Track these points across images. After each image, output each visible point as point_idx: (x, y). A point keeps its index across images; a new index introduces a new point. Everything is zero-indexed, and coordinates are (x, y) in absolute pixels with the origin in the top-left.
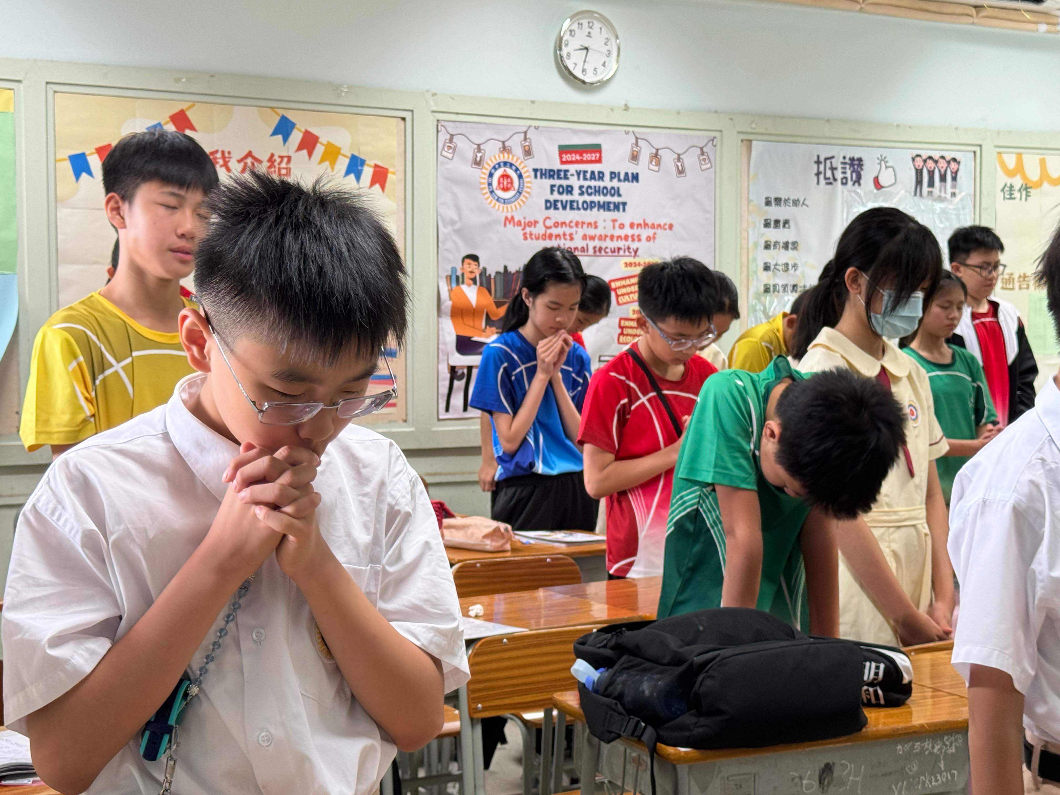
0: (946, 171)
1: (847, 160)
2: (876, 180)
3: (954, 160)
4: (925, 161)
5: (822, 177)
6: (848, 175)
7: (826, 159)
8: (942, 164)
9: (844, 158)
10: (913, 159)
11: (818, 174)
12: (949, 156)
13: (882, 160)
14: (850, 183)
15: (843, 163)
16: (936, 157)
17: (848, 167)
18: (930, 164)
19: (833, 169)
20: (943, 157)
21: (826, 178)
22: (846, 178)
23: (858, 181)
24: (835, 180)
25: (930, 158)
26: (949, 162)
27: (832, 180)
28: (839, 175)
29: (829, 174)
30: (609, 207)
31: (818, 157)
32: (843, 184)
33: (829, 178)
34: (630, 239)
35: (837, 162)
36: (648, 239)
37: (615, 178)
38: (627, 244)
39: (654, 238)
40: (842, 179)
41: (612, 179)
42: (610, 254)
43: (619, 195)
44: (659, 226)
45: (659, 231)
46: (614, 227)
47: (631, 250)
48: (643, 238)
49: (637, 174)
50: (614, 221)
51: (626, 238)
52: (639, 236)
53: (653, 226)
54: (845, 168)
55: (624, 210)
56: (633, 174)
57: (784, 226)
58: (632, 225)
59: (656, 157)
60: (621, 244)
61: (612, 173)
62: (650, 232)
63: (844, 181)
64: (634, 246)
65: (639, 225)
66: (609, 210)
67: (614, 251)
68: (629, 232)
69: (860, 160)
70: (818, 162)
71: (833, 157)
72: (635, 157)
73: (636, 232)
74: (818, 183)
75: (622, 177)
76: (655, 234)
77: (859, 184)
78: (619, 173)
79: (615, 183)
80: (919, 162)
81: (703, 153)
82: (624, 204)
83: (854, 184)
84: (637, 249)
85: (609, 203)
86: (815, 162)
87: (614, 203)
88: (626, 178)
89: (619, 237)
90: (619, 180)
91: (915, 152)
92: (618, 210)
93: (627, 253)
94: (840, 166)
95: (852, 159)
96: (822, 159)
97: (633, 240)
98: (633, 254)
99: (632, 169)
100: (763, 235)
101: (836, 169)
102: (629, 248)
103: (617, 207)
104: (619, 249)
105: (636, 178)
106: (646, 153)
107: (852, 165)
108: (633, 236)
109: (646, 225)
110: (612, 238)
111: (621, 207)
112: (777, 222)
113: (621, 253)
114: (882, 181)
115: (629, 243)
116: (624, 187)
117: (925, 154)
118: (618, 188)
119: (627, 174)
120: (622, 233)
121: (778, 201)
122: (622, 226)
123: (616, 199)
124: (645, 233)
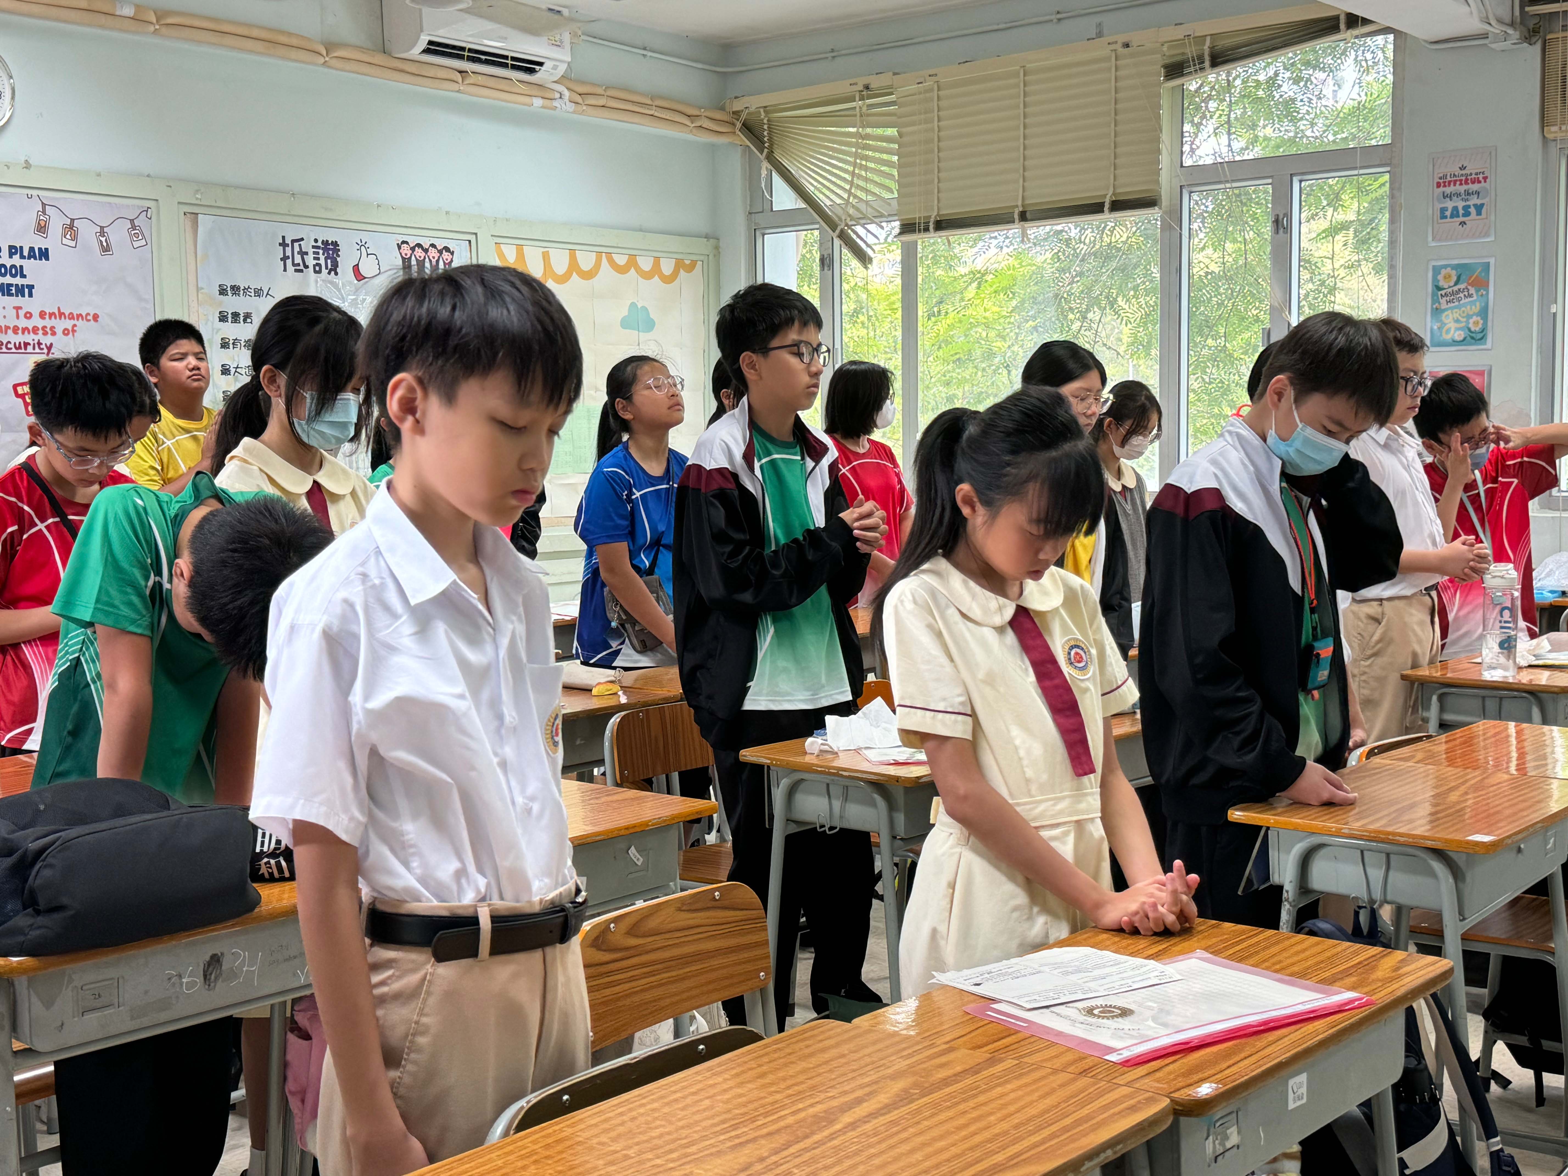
0: (438, 261)
1: (319, 244)
2: (356, 268)
3: (447, 249)
4: (413, 249)
5: (289, 262)
6: (322, 261)
7: (293, 241)
8: (433, 253)
9: (316, 241)
10: (399, 247)
11: (284, 259)
12: (440, 245)
13: (362, 245)
14: (325, 271)
15: (313, 247)
16: (426, 244)
17: (321, 252)
18: (419, 253)
19: (303, 254)
20: (433, 245)
21: (294, 264)
22: (319, 265)
23: (334, 269)
24: (306, 267)
25: (419, 245)
26: (440, 252)
27: (302, 267)
28: (310, 261)
29: (298, 259)
30: (9, 290)
31: (283, 237)
32: (315, 272)
33: (299, 265)
34: (41, 332)
35: (307, 246)
36: (66, 332)
37: (16, 253)
38: (36, 338)
39: (74, 331)
40: (314, 266)
41: (11, 255)
42: (14, 350)
43: (23, 276)
44: (79, 316)
45: (80, 323)
46: (18, 317)
47: (43, 346)
48: (59, 330)
49: (47, 249)
50: (18, 308)
51: (35, 330)
52: (52, 328)
53: (71, 317)
54: (318, 253)
55: (31, 295)
56: (40, 249)
57: (245, 321)
58: (42, 315)
59: (70, 228)
60: (29, 338)
61: (11, 247)
62: (68, 324)
63: (317, 268)
64: (47, 340)
65: (51, 315)
66: (10, 294)
67: (20, 348)
68: (40, 323)
69: (335, 244)
70: (284, 244)
71: (302, 239)
72: (42, 229)
73: (48, 323)
74: (285, 270)
75: (26, 253)
76: (75, 325)
77: (336, 274)
78: (21, 248)
79: (16, 260)
80: (406, 250)
81: (134, 227)
82: (31, 287)
83: (329, 273)
84: (51, 345)
85: (9, 285)
86: (280, 244)
87: (17, 285)
88: (32, 254)
89: (25, 330)
90: (22, 257)
91: (401, 238)
92: (23, 296)
93: (37, 350)
94: (311, 251)
95: (326, 243)
96: (288, 241)
97: (45, 333)
98: (45, 351)
99: (39, 243)
100: (218, 330)
101: (306, 253)
102: (39, 344)
103: (20, 291)
104: (26, 344)
105: (44, 254)
106: (56, 224)
107: (325, 250)
108: (44, 328)
109: (61, 314)
110: (16, 330)
111: (26, 290)
112: (236, 315)
113: (30, 349)
114: (363, 270)
115: (40, 336)
116: (29, 265)
117: (413, 241)
118: (21, 267)
119: (32, 249)
120: (30, 324)
121: (235, 289)
122: (28, 316)
123: (18, 281)
124: (61, 325)
